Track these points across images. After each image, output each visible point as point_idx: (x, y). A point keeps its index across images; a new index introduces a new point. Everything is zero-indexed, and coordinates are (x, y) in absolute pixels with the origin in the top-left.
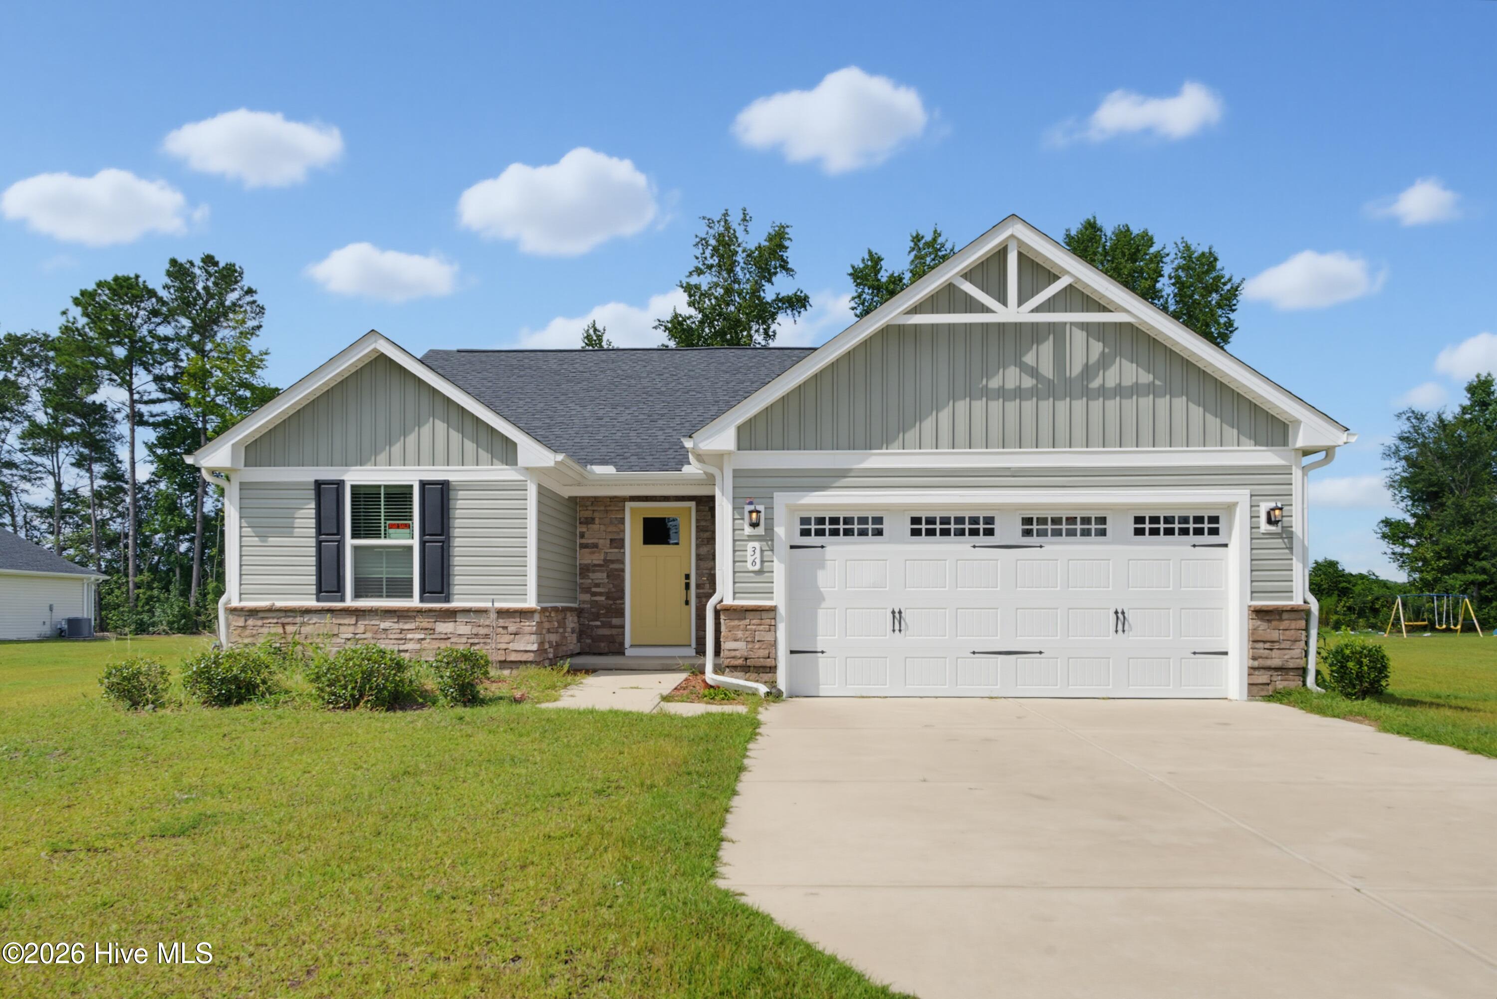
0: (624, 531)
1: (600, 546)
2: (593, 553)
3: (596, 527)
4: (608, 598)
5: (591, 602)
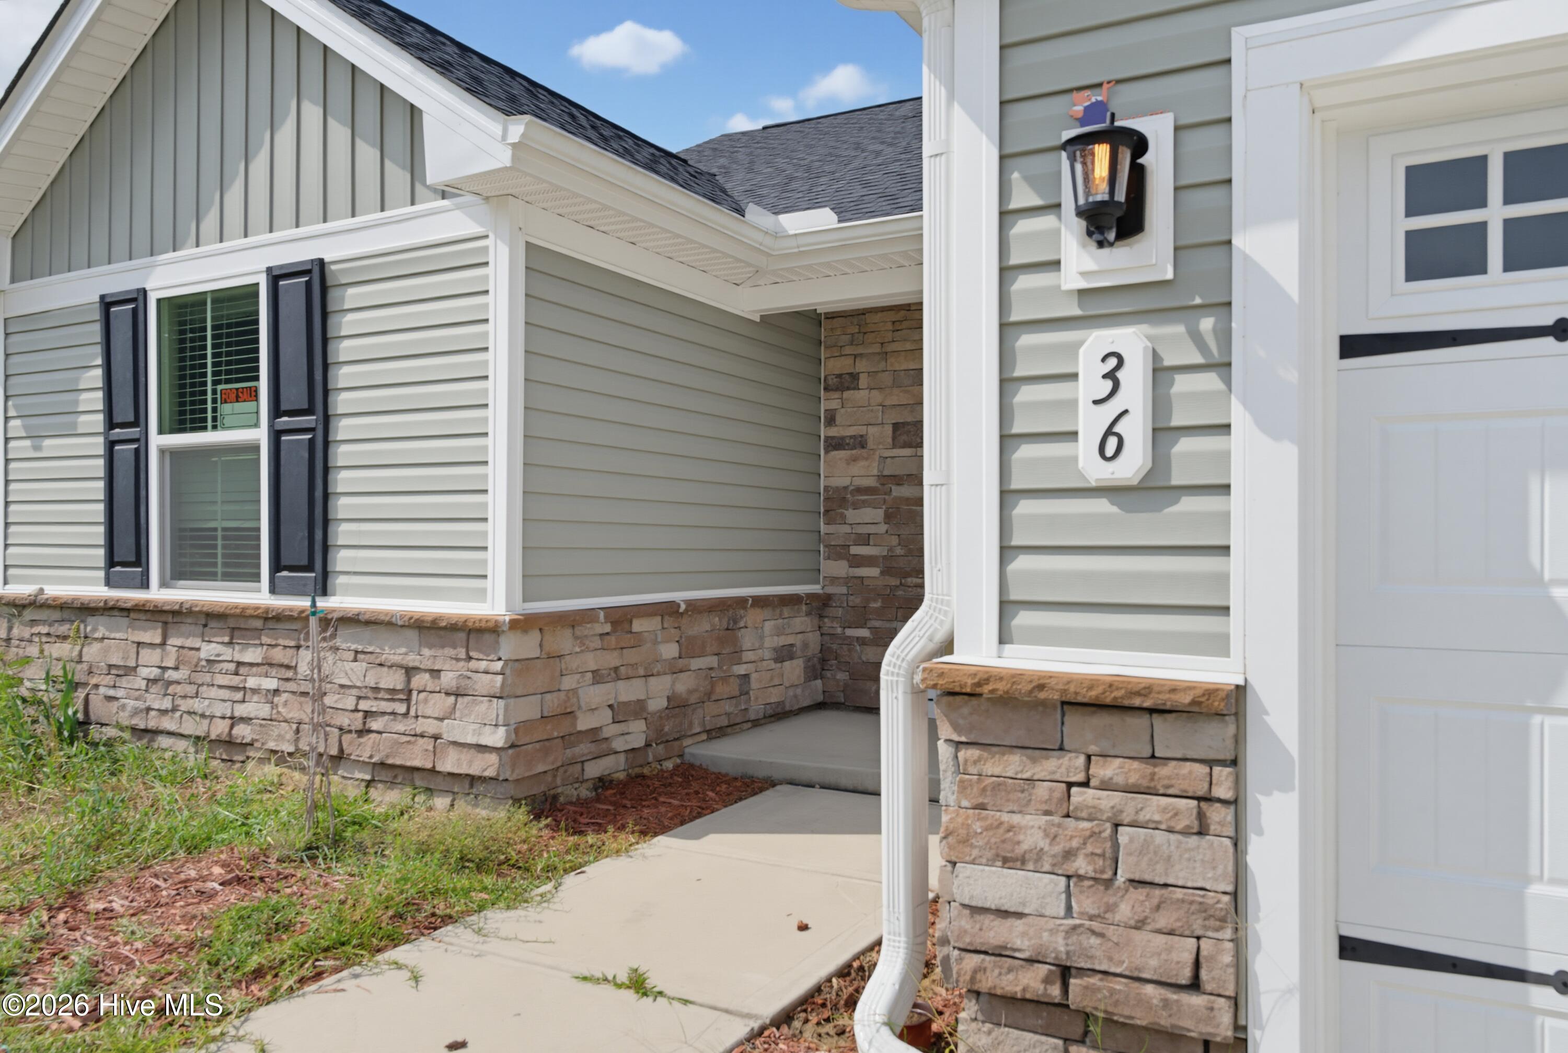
1: (870, 444)
2: (855, 459)
3: (861, 395)
4: (887, 571)
5: (847, 580)
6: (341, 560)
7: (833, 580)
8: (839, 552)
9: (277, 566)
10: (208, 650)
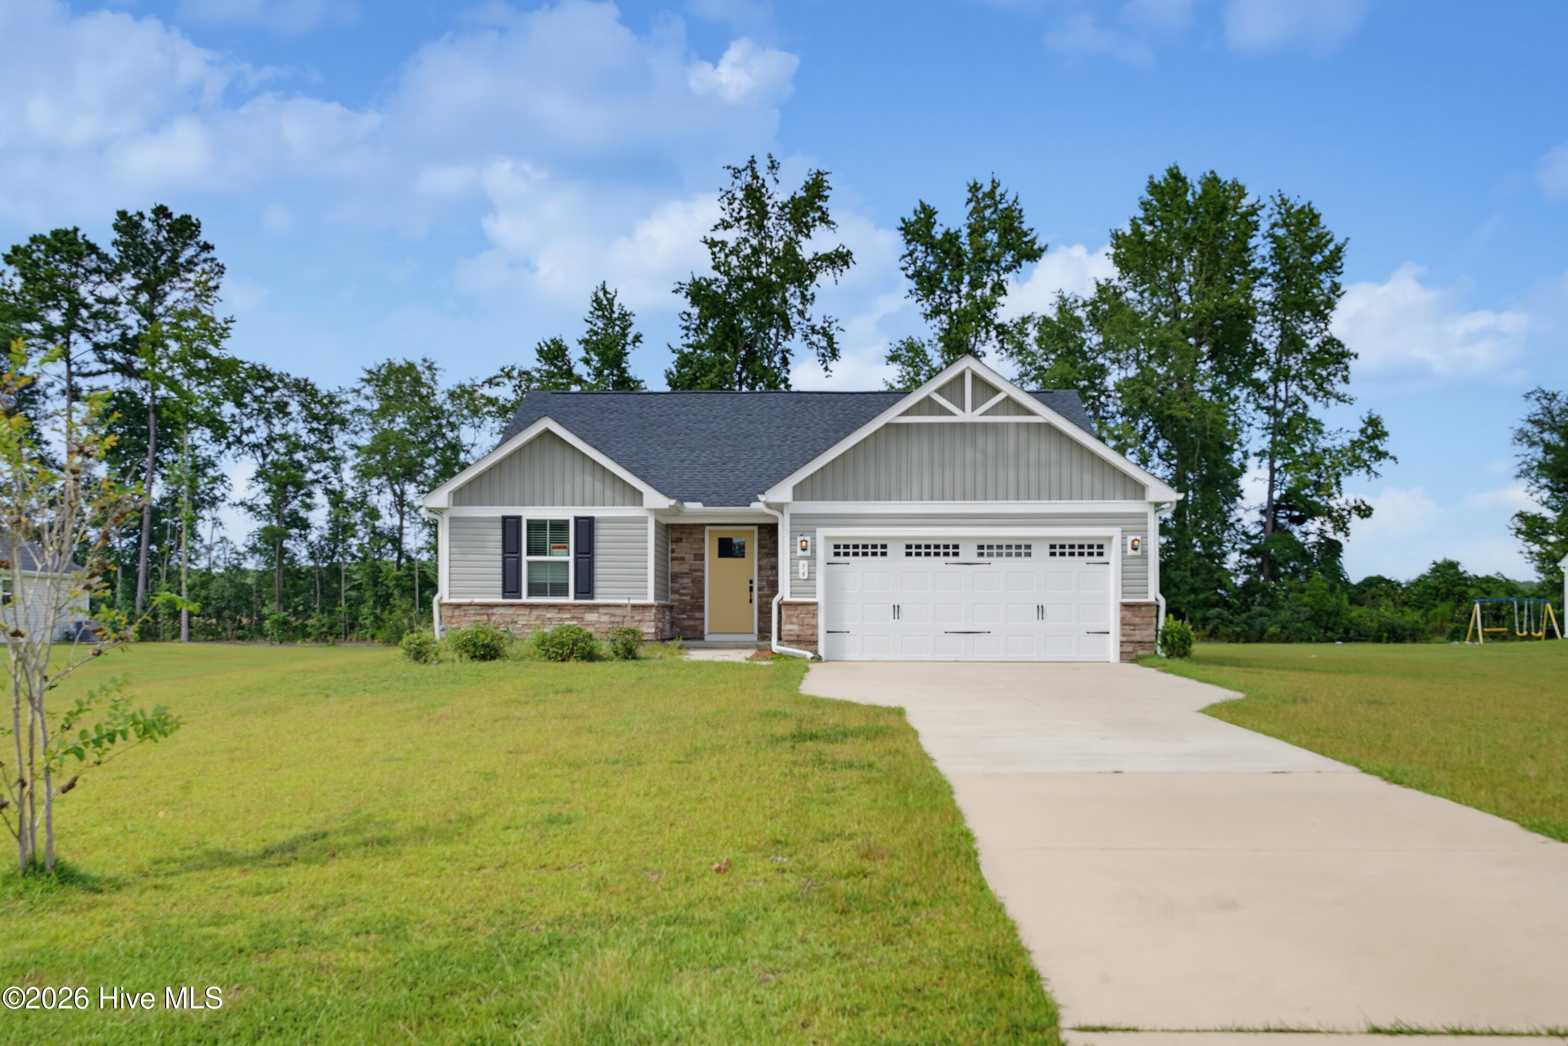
0: (703, 548)
1: (686, 559)
2: (681, 564)
3: (683, 544)
4: (692, 598)
5: (679, 601)
6: (597, 591)
7: (673, 601)
8: (674, 592)
9: (576, 592)
10: (549, 615)
